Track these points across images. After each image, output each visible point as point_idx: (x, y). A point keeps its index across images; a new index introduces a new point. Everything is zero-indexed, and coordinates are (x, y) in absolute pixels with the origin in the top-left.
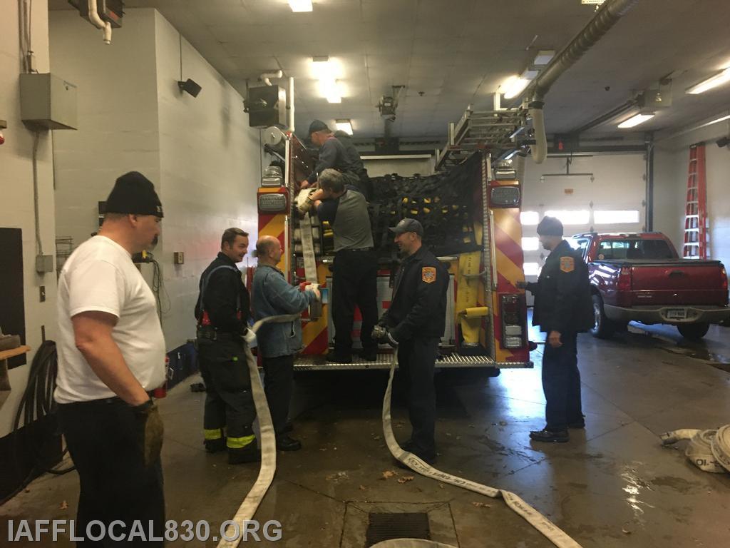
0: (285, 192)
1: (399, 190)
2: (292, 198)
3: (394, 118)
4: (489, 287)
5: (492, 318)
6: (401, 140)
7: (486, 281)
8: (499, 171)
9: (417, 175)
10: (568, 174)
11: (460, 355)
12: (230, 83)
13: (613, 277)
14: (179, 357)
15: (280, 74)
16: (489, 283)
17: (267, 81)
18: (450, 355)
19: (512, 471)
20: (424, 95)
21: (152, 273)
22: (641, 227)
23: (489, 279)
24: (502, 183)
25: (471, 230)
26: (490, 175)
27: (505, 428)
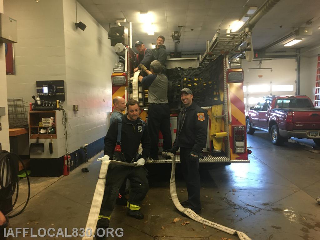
0: (126, 75)
1: (181, 75)
2: (129, 78)
3: (179, 42)
4: (227, 122)
5: (229, 138)
6: (182, 53)
8: (233, 64)
9: (190, 67)
10: (260, 68)
11: (212, 156)
12: (101, 25)
13: (283, 116)
14: (76, 156)
15: (125, 21)
16: (227, 120)
17: (119, 24)
18: (207, 156)
19: (241, 218)
20: (193, 30)
21: (62, 115)
22: (294, 93)
23: (227, 118)
24: (234, 70)
25: (218, 94)
26: (228, 66)
27: (235, 193)
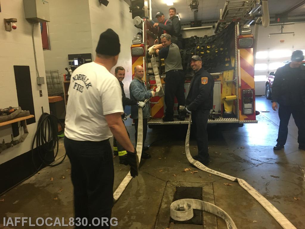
0: (143, 46)
2: (146, 49)
3: (198, 11)
4: (237, 86)
5: (238, 100)
7: (236, 84)
8: (243, 30)
9: (206, 36)
10: (282, 33)
11: (223, 118)
19: (244, 169)
24: (244, 36)
25: (229, 60)
26: (238, 33)
27: (243, 150)
